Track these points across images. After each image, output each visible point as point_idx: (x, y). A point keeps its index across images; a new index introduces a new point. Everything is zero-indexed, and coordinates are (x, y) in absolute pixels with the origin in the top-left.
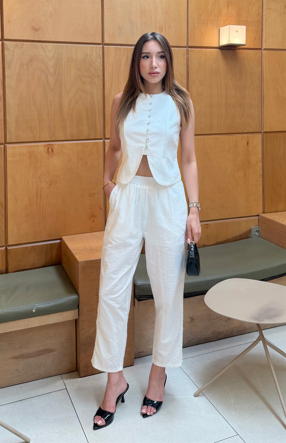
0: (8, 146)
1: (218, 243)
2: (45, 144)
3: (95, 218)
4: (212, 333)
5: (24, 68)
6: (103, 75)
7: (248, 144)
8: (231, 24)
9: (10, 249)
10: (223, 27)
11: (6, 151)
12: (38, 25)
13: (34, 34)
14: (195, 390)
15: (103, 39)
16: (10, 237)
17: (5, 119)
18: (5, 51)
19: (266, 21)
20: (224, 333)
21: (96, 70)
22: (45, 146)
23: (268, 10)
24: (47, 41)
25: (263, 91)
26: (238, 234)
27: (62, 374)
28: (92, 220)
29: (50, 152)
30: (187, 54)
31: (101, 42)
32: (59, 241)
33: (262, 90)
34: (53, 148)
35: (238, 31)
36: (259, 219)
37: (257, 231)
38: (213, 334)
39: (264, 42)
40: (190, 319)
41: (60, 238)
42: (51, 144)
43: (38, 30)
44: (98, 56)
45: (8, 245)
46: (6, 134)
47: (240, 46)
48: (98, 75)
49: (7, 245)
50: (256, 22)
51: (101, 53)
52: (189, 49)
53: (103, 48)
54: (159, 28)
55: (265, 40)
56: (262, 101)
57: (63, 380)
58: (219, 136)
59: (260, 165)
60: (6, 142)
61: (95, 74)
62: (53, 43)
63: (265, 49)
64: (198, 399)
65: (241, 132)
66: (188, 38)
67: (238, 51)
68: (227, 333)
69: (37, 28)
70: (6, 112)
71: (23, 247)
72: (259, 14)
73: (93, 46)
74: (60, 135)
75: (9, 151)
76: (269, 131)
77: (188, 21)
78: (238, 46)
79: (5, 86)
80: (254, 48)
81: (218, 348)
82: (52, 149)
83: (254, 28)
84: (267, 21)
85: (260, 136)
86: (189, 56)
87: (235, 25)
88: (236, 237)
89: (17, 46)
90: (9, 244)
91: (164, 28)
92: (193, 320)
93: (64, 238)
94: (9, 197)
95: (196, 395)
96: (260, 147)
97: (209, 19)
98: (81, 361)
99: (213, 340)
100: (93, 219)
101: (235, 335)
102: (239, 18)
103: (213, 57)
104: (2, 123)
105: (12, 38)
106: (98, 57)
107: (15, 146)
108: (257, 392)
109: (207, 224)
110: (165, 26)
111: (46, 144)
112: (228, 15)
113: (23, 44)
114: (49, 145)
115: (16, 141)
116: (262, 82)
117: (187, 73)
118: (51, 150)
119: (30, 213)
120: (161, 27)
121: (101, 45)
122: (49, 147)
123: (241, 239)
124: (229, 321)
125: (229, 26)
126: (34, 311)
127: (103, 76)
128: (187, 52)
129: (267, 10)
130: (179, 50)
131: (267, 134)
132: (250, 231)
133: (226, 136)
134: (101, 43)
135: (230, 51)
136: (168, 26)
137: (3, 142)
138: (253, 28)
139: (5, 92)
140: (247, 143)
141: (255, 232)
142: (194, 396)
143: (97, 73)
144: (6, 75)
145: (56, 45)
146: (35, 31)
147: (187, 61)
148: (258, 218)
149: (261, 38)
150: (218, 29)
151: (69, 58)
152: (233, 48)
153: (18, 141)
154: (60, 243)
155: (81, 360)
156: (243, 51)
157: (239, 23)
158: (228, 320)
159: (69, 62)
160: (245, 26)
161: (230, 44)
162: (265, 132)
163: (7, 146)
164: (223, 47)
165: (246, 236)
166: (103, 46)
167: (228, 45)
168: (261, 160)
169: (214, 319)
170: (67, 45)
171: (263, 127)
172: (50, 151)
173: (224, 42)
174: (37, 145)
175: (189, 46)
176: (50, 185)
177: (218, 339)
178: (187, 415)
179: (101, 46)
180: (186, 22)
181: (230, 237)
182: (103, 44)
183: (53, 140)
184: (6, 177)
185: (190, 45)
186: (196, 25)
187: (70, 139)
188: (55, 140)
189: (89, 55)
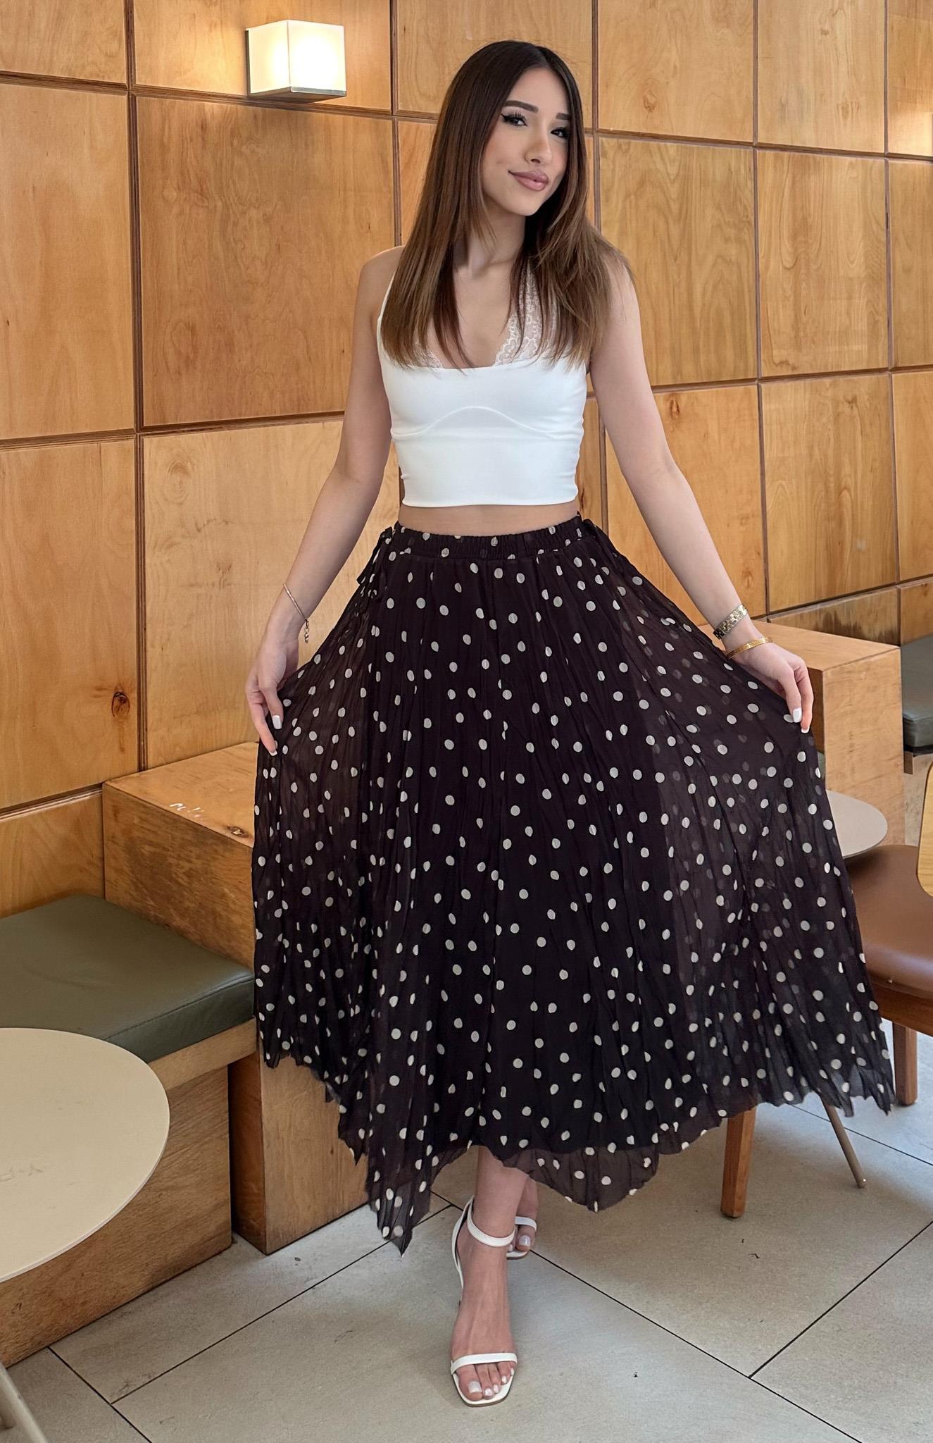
3: (750, 578)
12: (654, 96)
13: (647, 117)
15: (756, 133)
18: (601, 160)
21: (745, 208)
22: (666, 398)
24: (667, 136)
28: (746, 584)
29: (675, 413)
31: (750, 141)
34: (680, 403)
44: (747, 173)
48: (747, 222)
51: (751, 168)
52: (891, 161)
53: (754, 154)
54: (843, 108)
61: (743, 219)
62: (677, 140)
66: (885, 134)
69: (654, 103)
73: (740, 150)
74: (690, 371)
82: (679, 406)
89: (620, 147)
91: (850, 109)
100: (748, 581)
106: (748, 178)
110: (852, 103)
111: (667, 392)
113: (629, 142)
114: (672, 395)
118: (677, 410)
120: (845, 106)
121: (752, 147)
122: (671, 402)
127: (756, 225)
134: (751, 144)
136: (855, 103)
143: (746, 217)
144: (603, 218)
145: (682, 146)
146: (648, 108)
151: (702, 179)
159: (701, 184)
166: (754, 151)
170: (699, 148)
172: (675, 411)
175: (887, 154)
179: (751, 150)
182: (755, 145)
183: (678, 383)
185: (891, 150)
186: (899, 103)
187: (705, 381)
188: (681, 383)
189: (734, 173)
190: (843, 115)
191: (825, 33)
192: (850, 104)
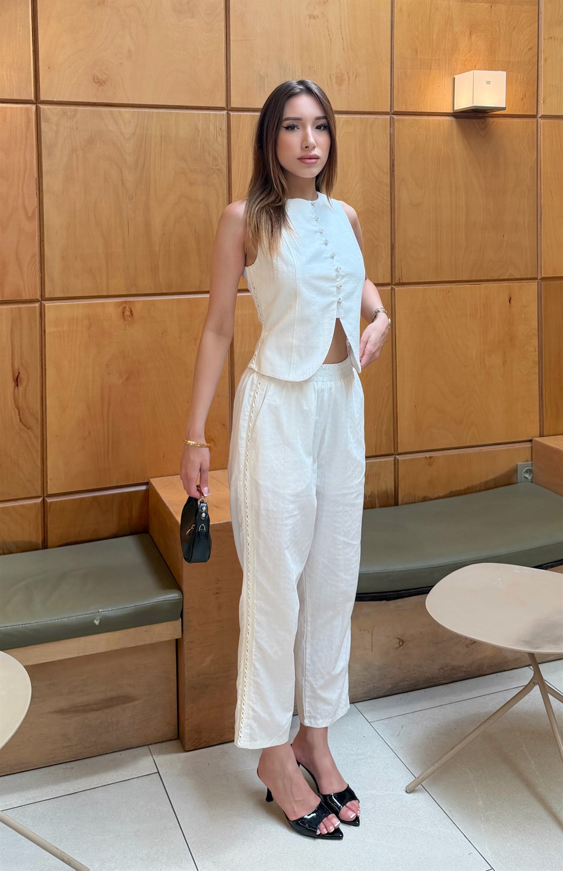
0: (48, 304)
1: (452, 495)
2: (117, 302)
4: (442, 668)
5: (77, 156)
6: (229, 169)
7: (510, 302)
8: (477, 68)
9: (51, 503)
10: (461, 73)
11: (43, 314)
12: (105, 73)
13: (98, 90)
14: (408, 779)
15: (228, 99)
16: (51, 480)
17: (42, 254)
18: (43, 124)
19: (545, 61)
20: (465, 670)
21: (215, 159)
22: (118, 305)
23: (550, 40)
24: (121, 104)
25: (539, 199)
26: (491, 477)
27: (151, 744)
29: (127, 316)
30: (390, 127)
31: (224, 105)
32: (144, 488)
33: (539, 196)
34: (132, 309)
35: (490, 82)
36: (532, 447)
37: (528, 471)
38: (441, 670)
39: (542, 102)
40: (398, 641)
41: (146, 481)
42: (129, 301)
43: (105, 84)
44: (218, 131)
45: (47, 494)
46: (43, 281)
47: (494, 112)
48: (218, 169)
49: (45, 495)
50: (526, 63)
51: (224, 127)
52: (395, 117)
53: (228, 115)
54: (337, 77)
55: (544, 99)
56: (539, 218)
57: (152, 756)
58: (453, 286)
59: (535, 342)
60: (43, 298)
61: (213, 167)
62: (133, 107)
63: (543, 117)
64: (413, 798)
65: (496, 278)
66: (392, 96)
67: (491, 120)
68: (470, 670)
69: (103, 79)
70: (43, 240)
71: (75, 499)
72: (531, 48)
73: (209, 114)
74: (145, 284)
75: (50, 315)
76: (552, 276)
77: (392, 63)
78: (490, 110)
79: (42, 191)
80: (522, 114)
81: (453, 698)
82: (131, 311)
83: (522, 75)
84: (547, 61)
85: (534, 285)
86: (394, 130)
87: (485, 69)
88: (486, 482)
89: (65, 113)
90: (49, 492)
91: (346, 77)
92: (403, 642)
93: (155, 482)
94: (49, 402)
95: (410, 790)
96: (533, 308)
97: (434, 58)
98: (188, 719)
99: (441, 682)
101: (486, 673)
102: (492, 56)
103: (442, 132)
104: (36, 261)
105: (55, 100)
106: (219, 135)
107: (61, 305)
108: (529, 785)
109: (430, 457)
110: (348, 72)
111: (119, 300)
112: (470, 51)
113: (75, 109)
114: (125, 302)
115: (63, 296)
116: (539, 181)
117: (391, 164)
118: (130, 314)
119: (90, 433)
120: (339, 75)
121: (225, 110)
122: (125, 307)
123: (496, 487)
124: (474, 645)
125: (472, 71)
126: (97, 622)
127: (229, 171)
128: (392, 124)
129: (547, 40)
130: (376, 118)
131: (548, 282)
132: (515, 471)
133: (467, 286)
134: (224, 108)
135: (474, 120)
136: (353, 72)
137: (39, 297)
138: (519, 75)
139: (42, 202)
140: (507, 299)
141: (524, 472)
142: (407, 792)
143: (217, 165)
144: (44, 169)
145: (139, 112)
146: (99, 84)
147: (390, 140)
148: (530, 445)
149: (536, 94)
150: (452, 77)
151: (164, 137)
152: (480, 115)
153: (66, 296)
154: (147, 491)
155: (186, 718)
156: (501, 120)
157: (492, 66)
158: (471, 644)
159: (163, 143)
160: (505, 72)
161: (475, 106)
162: (543, 279)
163: (46, 304)
164: (461, 114)
165: (507, 480)
166: (227, 112)
167: (472, 108)
168: (537, 333)
169: (444, 641)
170: (159, 112)
171: (539, 269)
172: (127, 314)
173: (463, 103)
174: (102, 303)
175: (395, 112)
176: (127, 379)
177: (453, 680)
178: (393, 828)
179: (225, 112)
180: (389, 65)
181: (476, 481)
182: (229, 109)
183: (133, 293)
184: (43, 365)
185: (396, 109)
186: (409, 71)
187: (164, 291)
188: (135, 293)
189: (200, 130)
190: (336, 82)
191: (312, 17)
192: (346, 74)
